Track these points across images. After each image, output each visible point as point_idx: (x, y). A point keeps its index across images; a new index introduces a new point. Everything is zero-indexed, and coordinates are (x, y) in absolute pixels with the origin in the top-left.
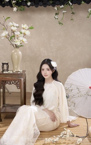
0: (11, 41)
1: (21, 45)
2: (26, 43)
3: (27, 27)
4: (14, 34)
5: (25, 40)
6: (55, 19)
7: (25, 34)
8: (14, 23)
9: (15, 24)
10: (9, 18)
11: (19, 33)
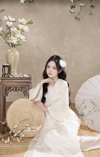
0: (6, 39)
1: (18, 43)
2: (24, 41)
3: (25, 22)
4: (10, 30)
5: (23, 37)
6: (71, 13)
7: (22, 31)
8: (9, 17)
9: (11, 18)
10: (4, 10)
11: (15, 29)
